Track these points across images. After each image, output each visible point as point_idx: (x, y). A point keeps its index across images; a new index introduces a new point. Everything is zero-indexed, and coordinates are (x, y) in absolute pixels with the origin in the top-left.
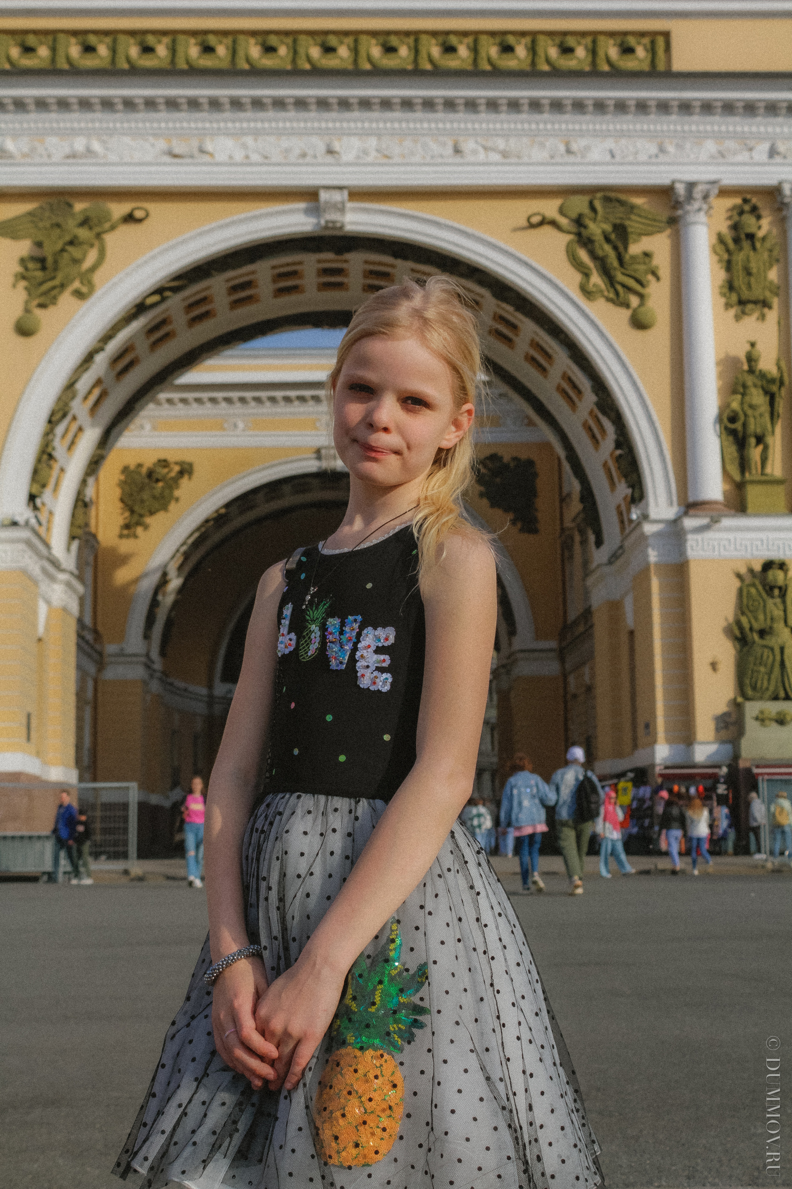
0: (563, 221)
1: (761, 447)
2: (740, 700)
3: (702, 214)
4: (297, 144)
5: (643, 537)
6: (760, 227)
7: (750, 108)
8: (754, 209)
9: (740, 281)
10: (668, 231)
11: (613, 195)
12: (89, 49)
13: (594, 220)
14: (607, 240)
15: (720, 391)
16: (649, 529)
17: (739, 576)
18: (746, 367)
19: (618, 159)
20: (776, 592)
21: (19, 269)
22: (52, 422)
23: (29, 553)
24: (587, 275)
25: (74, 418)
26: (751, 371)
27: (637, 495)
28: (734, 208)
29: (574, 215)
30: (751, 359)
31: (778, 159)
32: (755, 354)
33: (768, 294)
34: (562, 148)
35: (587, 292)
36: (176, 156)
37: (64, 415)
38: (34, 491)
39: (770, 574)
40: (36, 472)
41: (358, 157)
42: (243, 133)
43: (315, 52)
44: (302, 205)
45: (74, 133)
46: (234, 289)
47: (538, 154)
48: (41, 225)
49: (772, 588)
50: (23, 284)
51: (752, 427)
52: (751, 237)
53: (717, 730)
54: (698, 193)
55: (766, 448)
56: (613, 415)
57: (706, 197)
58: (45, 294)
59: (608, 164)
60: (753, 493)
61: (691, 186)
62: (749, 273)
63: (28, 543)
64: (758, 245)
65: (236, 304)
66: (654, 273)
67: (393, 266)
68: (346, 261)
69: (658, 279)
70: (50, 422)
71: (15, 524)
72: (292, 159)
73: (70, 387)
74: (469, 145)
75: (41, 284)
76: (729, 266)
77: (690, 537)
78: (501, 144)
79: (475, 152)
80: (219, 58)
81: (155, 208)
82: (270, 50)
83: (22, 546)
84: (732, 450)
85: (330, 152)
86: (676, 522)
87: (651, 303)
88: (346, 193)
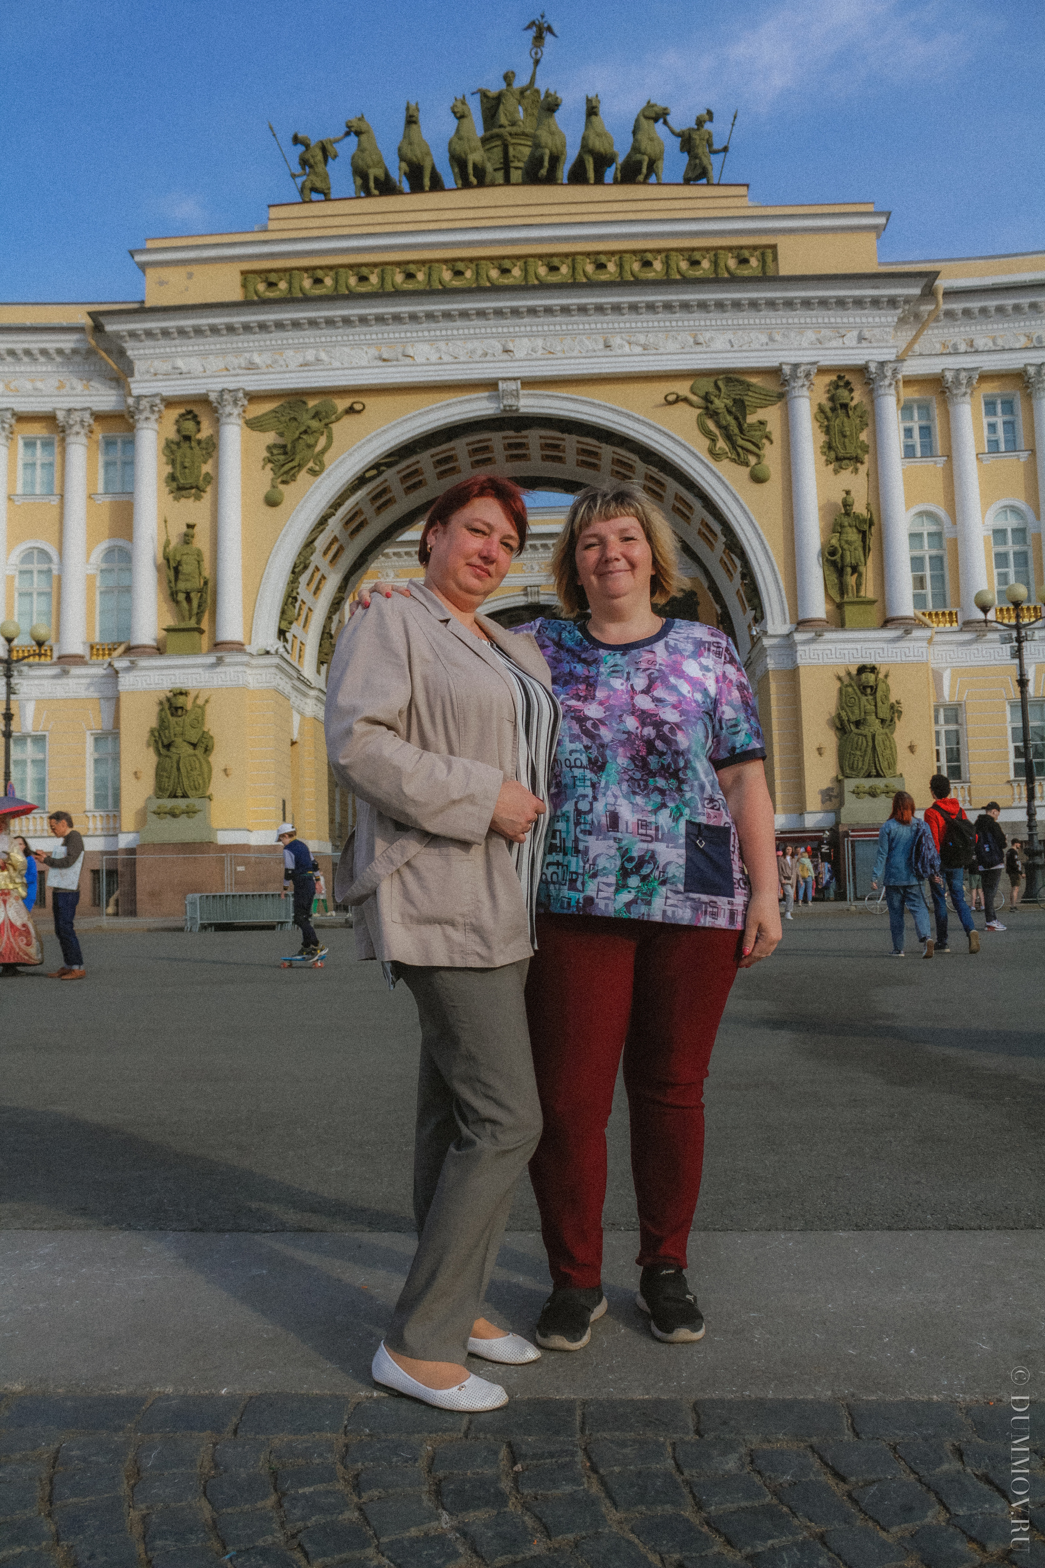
0: (694, 398)
1: (856, 575)
2: (840, 777)
3: (805, 389)
4: (477, 346)
5: (764, 649)
6: (852, 399)
7: (841, 303)
8: (848, 384)
9: (837, 443)
10: (779, 404)
11: (731, 375)
12: (318, 281)
13: (718, 397)
14: (730, 412)
15: (823, 531)
16: (766, 642)
17: (839, 679)
18: (843, 511)
19: (736, 348)
20: (869, 690)
21: (265, 454)
22: (296, 572)
23: (280, 675)
24: (714, 441)
25: (317, 569)
26: (847, 514)
27: (759, 615)
28: (832, 383)
29: (702, 393)
30: (846, 504)
31: (864, 344)
32: (850, 500)
33: (859, 451)
34: (691, 340)
35: (715, 455)
36: (384, 360)
37: (306, 567)
38: (284, 626)
39: (864, 676)
40: (283, 612)
41: (528, 354)
42: (436, 340)
43: (494, 273)
44: (486, 394)
45: (305, 346)
46: (439, 462)
47: (672, 346)
48: (283, 419)
49: (865, 688)
50: (270, 465)
51: (848, 560)
52: (845, 406)
53: (823, 802)
54: (801, 372)
55: (860, 575)
56: (738, 551)
57: (808, 375)
58: (286, 472)
59: (729, 352)
60: (849, 610)
61: (796, 366)
62: (845, 436)
63: (278, 667)
64: (851, 413)
65: (442, 475)
66: (768, 438)
67: (563, 440)
68: (526, 437)
69: (771, 442)
70: (293, 572)
71: (268, 653)
72: (478, 359)
73: (309, 544)
74: (617, 341)
75: (283, 465)
76: (828, 431)
77: (799, 648)
78: (642, 338)
79: (621, 346)
80: (418, 282)
81: (370, 402)
82: (458, 273)
83: (273, 670)
84: (834, 578)
85: (506, 351)
86: (789, 636)
87: (766, 462)
88: (519, 382)
